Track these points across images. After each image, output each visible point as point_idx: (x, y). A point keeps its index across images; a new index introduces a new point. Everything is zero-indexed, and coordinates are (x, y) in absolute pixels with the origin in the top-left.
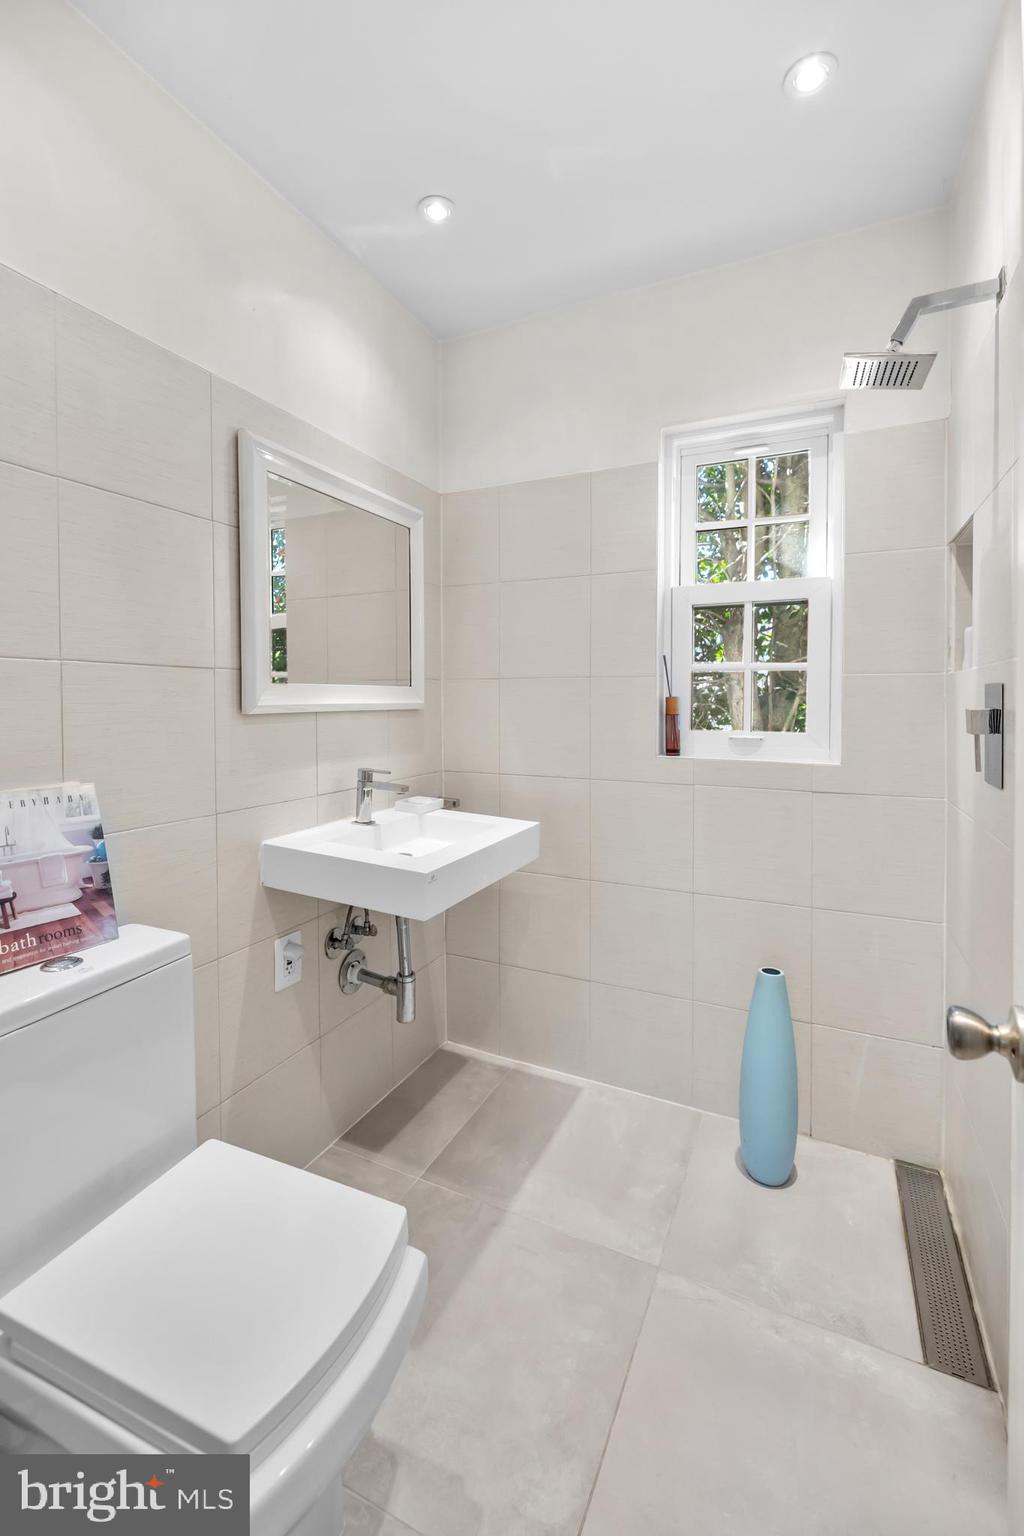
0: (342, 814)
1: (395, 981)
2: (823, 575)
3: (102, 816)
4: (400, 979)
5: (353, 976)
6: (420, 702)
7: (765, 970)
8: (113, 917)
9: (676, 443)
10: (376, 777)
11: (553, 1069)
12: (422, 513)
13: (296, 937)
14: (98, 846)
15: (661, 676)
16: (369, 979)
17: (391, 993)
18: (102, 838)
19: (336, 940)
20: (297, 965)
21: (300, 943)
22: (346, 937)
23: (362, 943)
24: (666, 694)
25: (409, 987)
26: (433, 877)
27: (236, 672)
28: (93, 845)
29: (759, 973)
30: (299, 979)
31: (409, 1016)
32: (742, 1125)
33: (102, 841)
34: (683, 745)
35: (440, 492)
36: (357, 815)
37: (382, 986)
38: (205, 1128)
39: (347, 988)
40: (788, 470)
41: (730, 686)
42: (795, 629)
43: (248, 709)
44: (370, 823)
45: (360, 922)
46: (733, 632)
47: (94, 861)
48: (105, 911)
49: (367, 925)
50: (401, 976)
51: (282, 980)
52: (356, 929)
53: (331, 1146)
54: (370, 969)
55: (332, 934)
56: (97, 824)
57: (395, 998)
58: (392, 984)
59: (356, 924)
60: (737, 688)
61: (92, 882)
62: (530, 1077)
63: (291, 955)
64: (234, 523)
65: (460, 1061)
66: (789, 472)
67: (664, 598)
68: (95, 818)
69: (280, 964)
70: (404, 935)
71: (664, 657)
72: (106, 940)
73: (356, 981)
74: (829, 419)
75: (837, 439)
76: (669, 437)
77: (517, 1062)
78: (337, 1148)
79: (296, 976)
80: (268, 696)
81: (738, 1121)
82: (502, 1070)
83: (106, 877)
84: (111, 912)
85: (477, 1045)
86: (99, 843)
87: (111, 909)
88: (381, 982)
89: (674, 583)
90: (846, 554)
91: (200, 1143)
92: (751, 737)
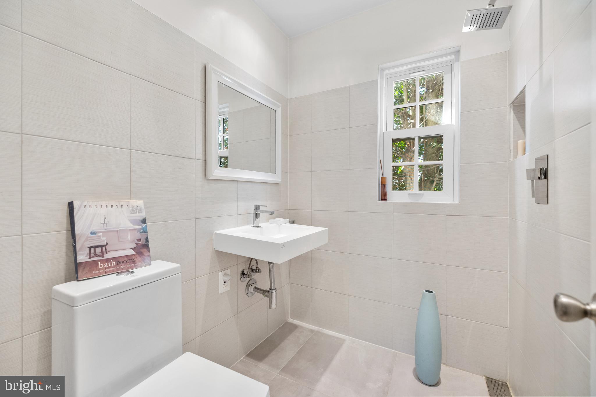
0: (248, 223)
1: (268, 291)
2: (450, 123)
3: (146, 214)
4: (270, 291)
5: (251, 289)
6: (280, 180)
7: (426, 291)
8: (149, 256)
9: (386, 72)
10: (261, 208)
11: (333, 331)
12: (281, 105)
13: (228, 272)
14: (143, 227)
15: (379, 169)
16: (258, 291)
17: (267, 296)
18: (146, 223)
19: (245, 274)
20: (229, 283)
21: (230, 274)
22: (248, 273)
23: (255, 276)
24: (381, 176)
25: (274, 294)
26: (283, 245)
27: (204, 161)
28: (142, 226)
29: (423, 292)
30: (229, 289)
31: (274, 306)
32: (416, 358)
33: (146, 225)
34: (388, 197)
35: (288, 98)
36: (254, 224)
37: (263, 293)
38: (186, 347)
39: (249, 294)
40: (430, 90)
41: (406, 178)
42: (433, 155)
43: (209, 176)
44: (258, 227)
45: (254, 268)
46: (407, 156)
47: (142, 232)
48: (146, 254)
49: (257, 269)
50: (271, 289)
51: (222, 289)
52: (253, 270)
53: (242, 358)
54: (258, 287)
55: (243, 272)
56: (144, 217)
57: (268, 298)
58: (267, 293)
59: (253, 268)
60: (409, 178)
61: (141, 241)
62: (323, 334)
63: (226, 279)
64: (204, 101)
65: (295, 327)
66: (430, 91)
67: (380, 137)
68: (143, 215)
69: (221, 282)
70: (272, 272)
71: (380, 160)
72: (146, 265)
73: (253, 292)
74: (453, 57)
75: (456, 66)
76: (382, 70)
77: (318, 328)
78: (244, 359)
79: (228, 288)
80: (218, 172)
81: (414, 357)
82: (312, 331)
83: (147, 239)
84: (148, 254)
85: (302, 320)
86: (144, 225)
87: (148, 253)
88: (262, 292)
89: (384, 130)
90: (461, 113)
91: (184, 353)
92: (418, 193)
